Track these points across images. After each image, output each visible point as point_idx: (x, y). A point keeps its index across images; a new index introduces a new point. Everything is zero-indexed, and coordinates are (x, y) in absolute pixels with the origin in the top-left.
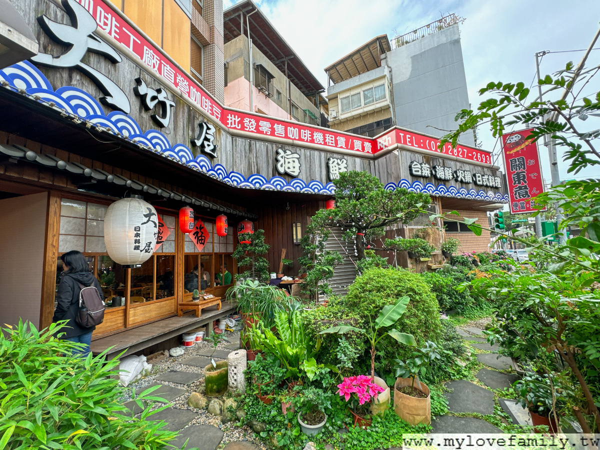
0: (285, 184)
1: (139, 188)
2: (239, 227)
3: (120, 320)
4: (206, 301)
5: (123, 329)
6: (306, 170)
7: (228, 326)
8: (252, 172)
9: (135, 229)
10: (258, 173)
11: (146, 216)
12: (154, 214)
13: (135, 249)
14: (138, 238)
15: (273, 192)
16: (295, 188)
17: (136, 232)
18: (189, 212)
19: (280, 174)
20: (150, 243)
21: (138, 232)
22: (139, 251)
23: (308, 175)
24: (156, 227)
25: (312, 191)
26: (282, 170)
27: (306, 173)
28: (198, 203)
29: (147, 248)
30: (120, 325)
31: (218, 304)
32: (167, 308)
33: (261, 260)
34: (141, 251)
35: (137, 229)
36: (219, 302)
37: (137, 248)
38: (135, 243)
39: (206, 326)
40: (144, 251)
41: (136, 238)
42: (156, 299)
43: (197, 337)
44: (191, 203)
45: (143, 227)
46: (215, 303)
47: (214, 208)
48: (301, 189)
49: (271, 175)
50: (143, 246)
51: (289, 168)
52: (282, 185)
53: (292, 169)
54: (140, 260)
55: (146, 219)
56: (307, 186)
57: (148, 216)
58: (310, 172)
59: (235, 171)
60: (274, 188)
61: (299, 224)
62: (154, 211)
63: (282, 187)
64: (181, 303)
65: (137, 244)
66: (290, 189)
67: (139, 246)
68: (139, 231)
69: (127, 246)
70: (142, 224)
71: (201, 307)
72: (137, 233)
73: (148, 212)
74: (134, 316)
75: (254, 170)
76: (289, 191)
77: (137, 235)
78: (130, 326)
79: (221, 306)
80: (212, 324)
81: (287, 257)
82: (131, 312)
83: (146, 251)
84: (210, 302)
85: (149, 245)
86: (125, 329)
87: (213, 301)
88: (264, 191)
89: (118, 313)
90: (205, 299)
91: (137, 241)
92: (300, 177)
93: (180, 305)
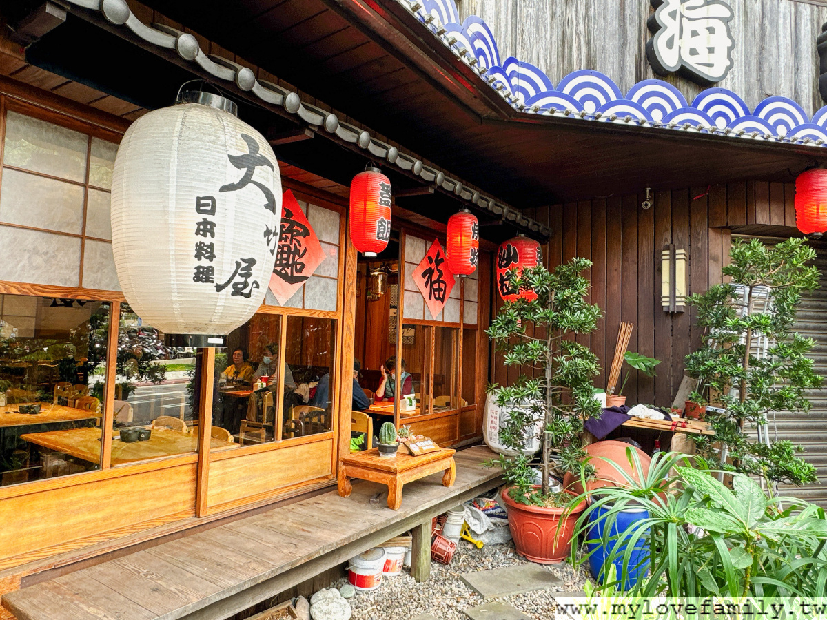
0: (679, 106)
1: (226, 74)
2: (504, 255)
3: (185, 495)
4: (416, 461)
5: (190, 521)
6: (747, 64)
7: (467, 530)
8: (570, 64)
9: (198, 205)
10: (591, 67)
11: (237, 161)
12: (264, 161)
13: (197, 278)
14: (207, 240)
15: (638, 131)
16: (711, 121)
17: (200, 218)
18: (380, 187)
19: (661, 73)
20: (252, 262)
21: (210, 218)
22: (210, 287)
23: (753, 80)
24: (271, 206)
25: (767, 132)
26: (669, 60)
27: (748, 74)
28: (403, 164)
29: (238, 279)
30: (181, 508)
31: (447, 471)
32: (312, 463)
33: (574, 352)
34: (219, 288)
35: (206, 205)
36: (450, 463)
37: (203, 275)
38: (198, 256)
39: (415, 532)
40: (230, 289)
41: (200, 238)
42: (284, 438)
43: (388, 562)
44: (385, 159)
45: (226, 202)
46: (439, 468)
47: (448, 186)
48: (731, 125)
49: (630, 77)
50: (223, 269)
51: (693, 52)
52: (669, 110)
53: (704, 56)
54: (216, 319)
55: (237, 175)
56: (753, 115)
57: (245, 162)
58: (760, 69)
59: (519, 59)
60: (641, 117)
61: (680, 253)
62: (265, 149)
63: (667, 118)
64: (347, 457)
65: (205, 262)
66: (695, 123)
67: (211, 270)
68: (212, 212)
69: (173, 265)
70: (223, 189)
71: (402, 480)
72: (205, 222)
73: (245, 151)
74: (222, 483)
75: (579, 58)
76: (692, 129)
77: (206, 228)
78: (210, 512)
79: (454, 476)
80: (430, 526)
81: (633, 347)
82: (213, 472)
83: (237, 292)
84: (428, 462)
85: (248, 268)
86: (197, 522)
87: (435, 460)
88: (609, 127)
89: (178, 473)
90: (411, 454)
91: (204, 251)
92: (727, 84)
93: (346, 462)
